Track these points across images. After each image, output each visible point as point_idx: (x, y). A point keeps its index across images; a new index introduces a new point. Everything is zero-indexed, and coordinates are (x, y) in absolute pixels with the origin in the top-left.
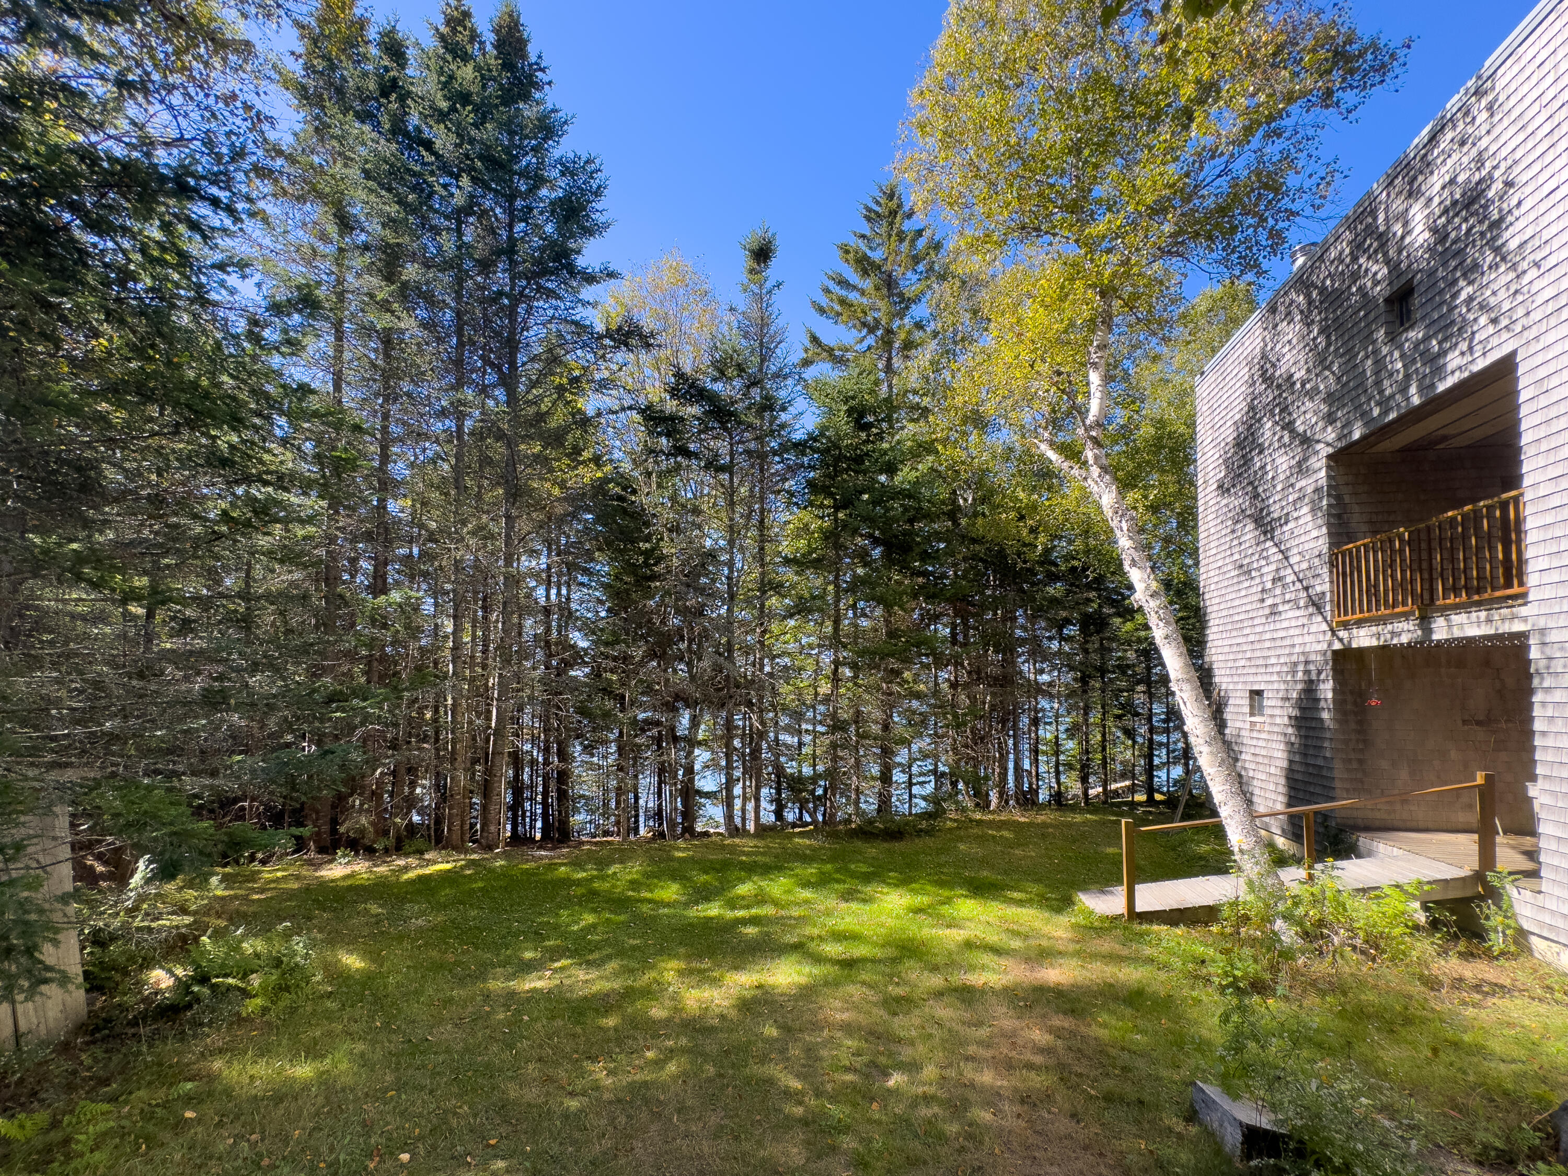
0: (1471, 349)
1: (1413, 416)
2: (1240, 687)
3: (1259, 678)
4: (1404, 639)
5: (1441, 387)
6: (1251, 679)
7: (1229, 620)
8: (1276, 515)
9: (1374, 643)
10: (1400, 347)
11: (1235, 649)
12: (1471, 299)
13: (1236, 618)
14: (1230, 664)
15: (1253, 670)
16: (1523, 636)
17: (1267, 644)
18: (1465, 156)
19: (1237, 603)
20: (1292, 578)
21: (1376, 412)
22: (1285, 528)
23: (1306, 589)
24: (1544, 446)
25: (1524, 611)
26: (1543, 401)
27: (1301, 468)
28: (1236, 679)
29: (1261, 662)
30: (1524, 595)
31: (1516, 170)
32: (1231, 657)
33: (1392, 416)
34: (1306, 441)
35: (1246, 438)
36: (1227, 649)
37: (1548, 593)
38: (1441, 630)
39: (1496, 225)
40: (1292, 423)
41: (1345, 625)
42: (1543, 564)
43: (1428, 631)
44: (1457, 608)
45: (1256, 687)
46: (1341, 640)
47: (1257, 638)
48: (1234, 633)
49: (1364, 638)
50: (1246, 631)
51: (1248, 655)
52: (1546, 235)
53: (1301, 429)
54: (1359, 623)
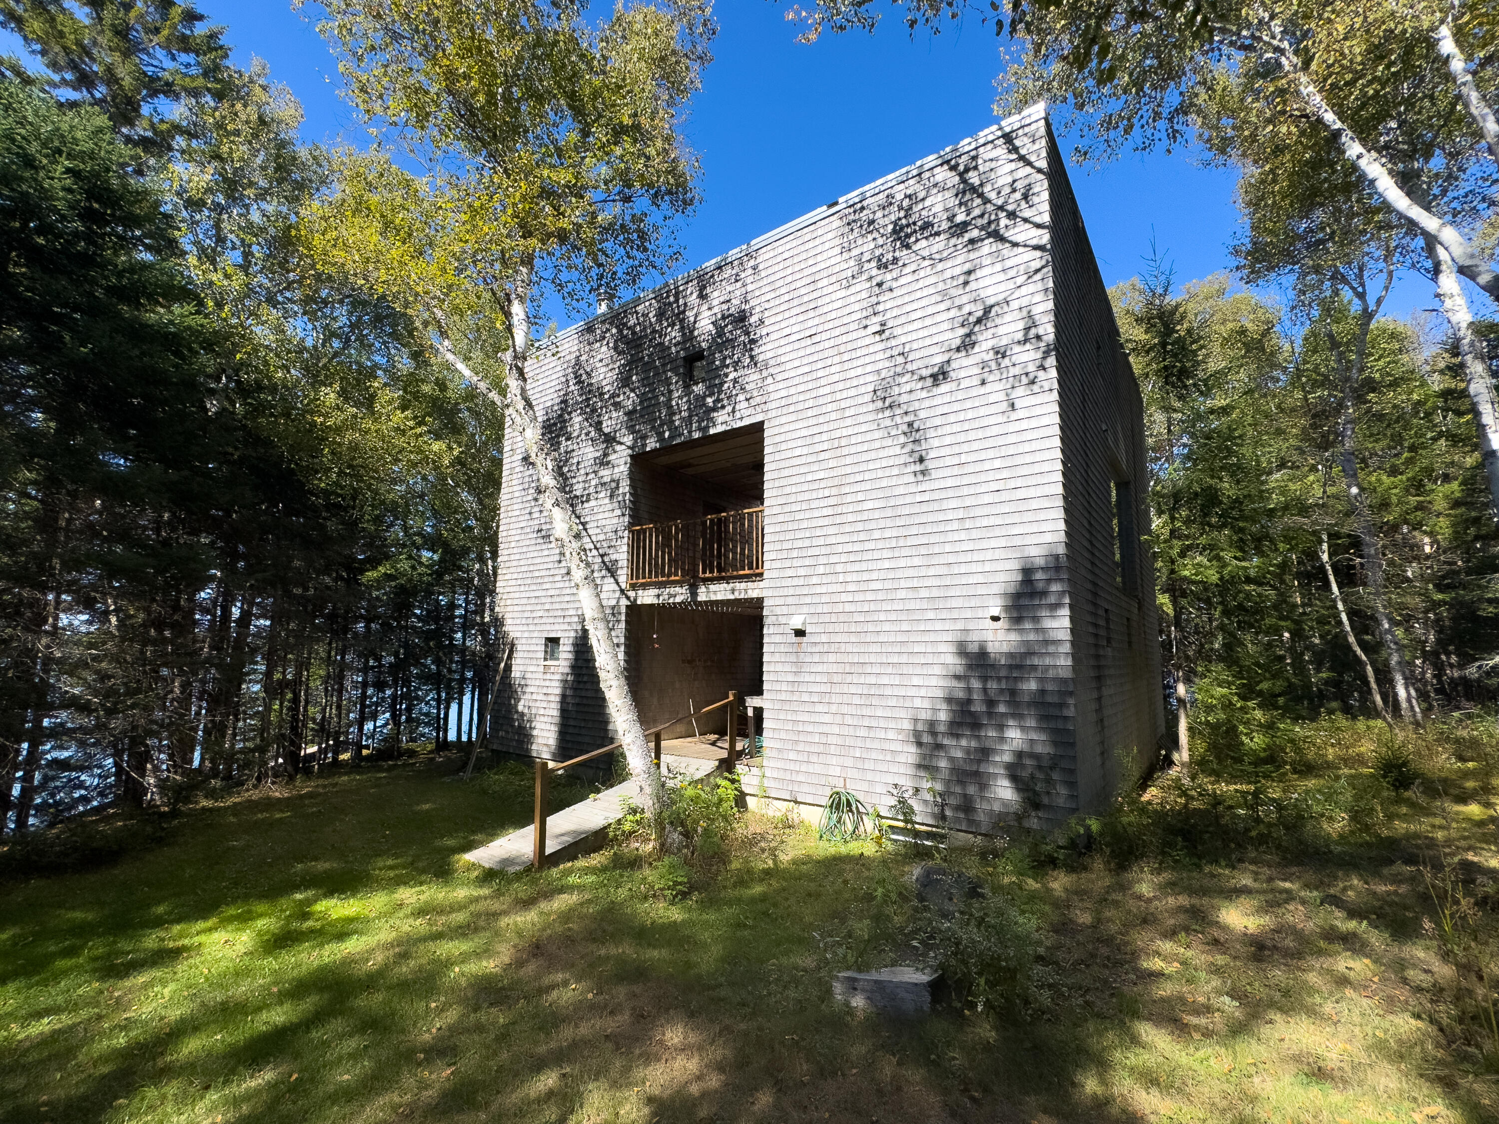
0: (733, 411)
1: (691, 444)
2: (536, 634)
3: (557, 627)
4: (678, 599)
5: (712, 431)
6: (548, 627)
7: (529, 575)
8: (578, 493)
9: (655, 601)
10: (688, 394)
11: (533, 601)
12: (735, 381)
13: (537, 574)
14: (526, 615)
15: (551, 620)
16: (760, 601)
17: (567, 598)
18: (737, 291)
19: (538, 560)
20: (591, 546)
21: (667, 434)
22: (586, 505)
23: (602, 556)
24: (777, 484)
25: (761, 584)
26: (777, 457)
27: (603, 462)
28: (531, 628)
29: (559, 613)
30: (761, 574)
31: (767, 314)
32: (529, 608)
33: (678, 441)
34: (610, 440)
35: (555, 424)
36: (525, 601)
37: (775, 574)
38: (704, 594)
39: (753, 341)
40: (600, 423)
41: (634, 587)
42: (772, 556)
43: (694, 594)
44: (712, 580)
45: (553, 635)
46: (628, 598)
47: (557, 592)
48: (534, 587)
49: (647, 597)
50: (548, 586)
51: (547, 607)
52: (783, 359)
53: (607, 430)
54: (644, 586)
